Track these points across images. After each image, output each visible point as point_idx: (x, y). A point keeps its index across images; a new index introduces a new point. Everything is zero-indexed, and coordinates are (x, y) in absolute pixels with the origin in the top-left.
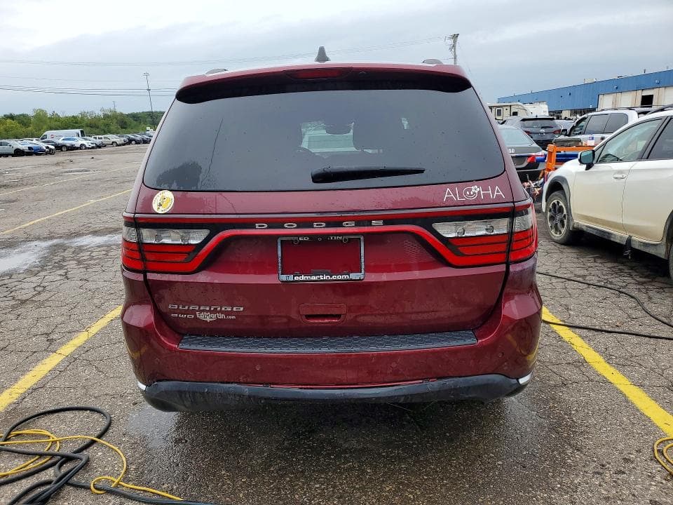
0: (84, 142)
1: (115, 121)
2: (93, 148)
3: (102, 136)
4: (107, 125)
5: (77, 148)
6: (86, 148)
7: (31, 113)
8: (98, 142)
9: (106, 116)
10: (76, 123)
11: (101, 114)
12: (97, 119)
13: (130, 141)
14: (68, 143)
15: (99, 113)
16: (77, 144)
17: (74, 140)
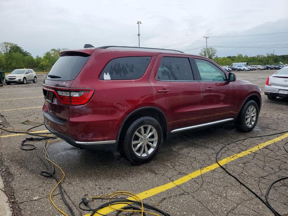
0: (245, 68)
1: (272, 59)
2: (249, 70)
3: (255, 66)
4: (268, 61)
5: (242, 70)
6: (246, 70)
7: (236, 56)
8: (251, 68)
9: (268, 57)
10: (254, 60)
11: (266, 56)
12: (264, 58)
13: (267, 68)
14: (238, 68)
15: (266, 55)
16: (242, 69)
17: (241, 67)
